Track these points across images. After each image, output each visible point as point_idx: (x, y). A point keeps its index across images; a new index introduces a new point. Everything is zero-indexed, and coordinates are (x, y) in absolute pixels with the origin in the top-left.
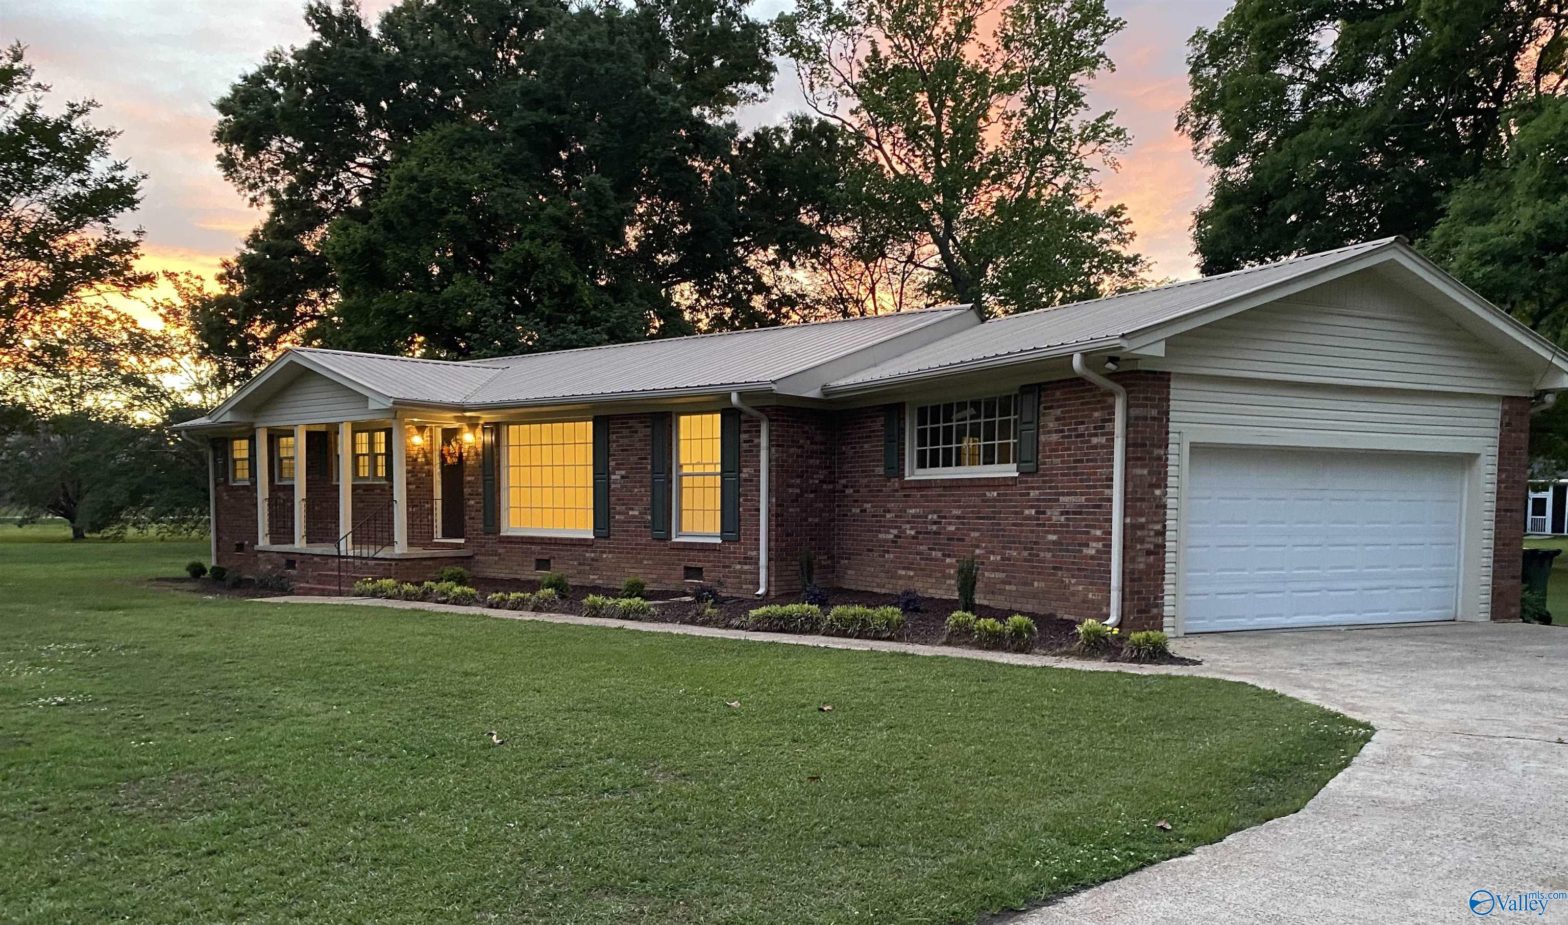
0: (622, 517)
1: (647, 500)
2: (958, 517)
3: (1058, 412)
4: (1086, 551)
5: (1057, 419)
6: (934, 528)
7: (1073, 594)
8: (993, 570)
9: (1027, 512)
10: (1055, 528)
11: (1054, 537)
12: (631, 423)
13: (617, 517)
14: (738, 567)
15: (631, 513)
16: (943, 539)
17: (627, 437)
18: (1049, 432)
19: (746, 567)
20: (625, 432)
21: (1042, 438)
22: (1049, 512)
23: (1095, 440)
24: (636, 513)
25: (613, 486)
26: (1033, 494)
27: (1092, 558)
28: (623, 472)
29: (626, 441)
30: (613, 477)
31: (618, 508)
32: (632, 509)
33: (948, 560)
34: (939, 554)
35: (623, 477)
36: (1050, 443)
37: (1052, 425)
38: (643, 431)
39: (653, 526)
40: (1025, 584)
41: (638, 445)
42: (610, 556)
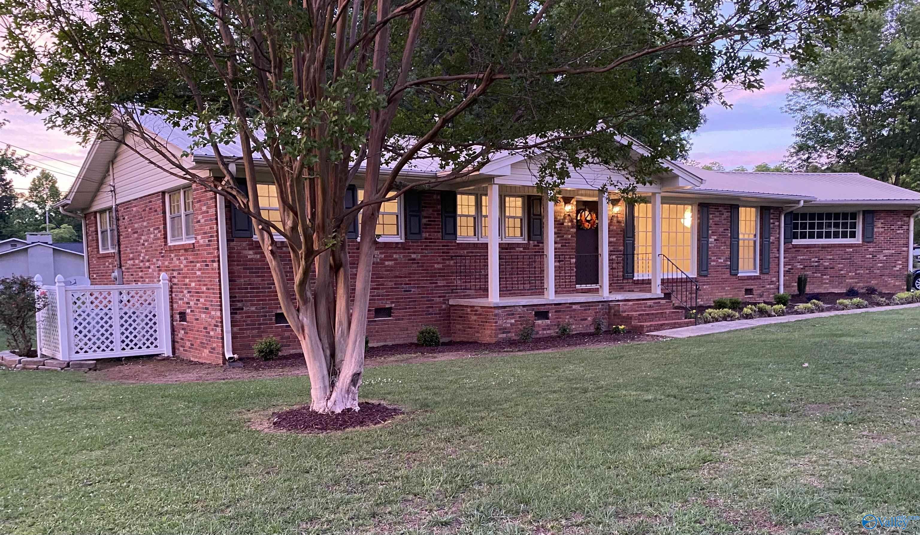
0: (715, 263)
1: (728, 253)
2: (830, 259)
3: (882, 221)
4: (895, 269)
5: (882, 223)
6: (816, 264)
7: (889, 284)
8: (851, 279)
9: (868, 256)
10: (881, 262)
11: (881, 265)
12: (721, 209)
13: (712, 263)
14: (768, 286)
15: (719, 261)
16: (822, 268)
17: (717, 217)
18: (879, 228)
19: (772, 286)
20: (717, 214)
21: (875, 230)
22: (878, 256)
23: (898, 232)
24: (722, 261)
25: (710, 245)
26: (870, 250)
27: (897, 271)
28: (715, 237)
29: (717, 219)
30: (710, 240)
31: (713, 258)
32: (720, 259)
33: (825, 277)
34: (819, 275)
35: (715, 240)
36: (879, 232)
37: (880, 225)
38: (726, 214)
39: (731, 267)
40: (867, 282)
41: (724, 222)
42: (708, 287)
